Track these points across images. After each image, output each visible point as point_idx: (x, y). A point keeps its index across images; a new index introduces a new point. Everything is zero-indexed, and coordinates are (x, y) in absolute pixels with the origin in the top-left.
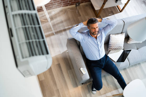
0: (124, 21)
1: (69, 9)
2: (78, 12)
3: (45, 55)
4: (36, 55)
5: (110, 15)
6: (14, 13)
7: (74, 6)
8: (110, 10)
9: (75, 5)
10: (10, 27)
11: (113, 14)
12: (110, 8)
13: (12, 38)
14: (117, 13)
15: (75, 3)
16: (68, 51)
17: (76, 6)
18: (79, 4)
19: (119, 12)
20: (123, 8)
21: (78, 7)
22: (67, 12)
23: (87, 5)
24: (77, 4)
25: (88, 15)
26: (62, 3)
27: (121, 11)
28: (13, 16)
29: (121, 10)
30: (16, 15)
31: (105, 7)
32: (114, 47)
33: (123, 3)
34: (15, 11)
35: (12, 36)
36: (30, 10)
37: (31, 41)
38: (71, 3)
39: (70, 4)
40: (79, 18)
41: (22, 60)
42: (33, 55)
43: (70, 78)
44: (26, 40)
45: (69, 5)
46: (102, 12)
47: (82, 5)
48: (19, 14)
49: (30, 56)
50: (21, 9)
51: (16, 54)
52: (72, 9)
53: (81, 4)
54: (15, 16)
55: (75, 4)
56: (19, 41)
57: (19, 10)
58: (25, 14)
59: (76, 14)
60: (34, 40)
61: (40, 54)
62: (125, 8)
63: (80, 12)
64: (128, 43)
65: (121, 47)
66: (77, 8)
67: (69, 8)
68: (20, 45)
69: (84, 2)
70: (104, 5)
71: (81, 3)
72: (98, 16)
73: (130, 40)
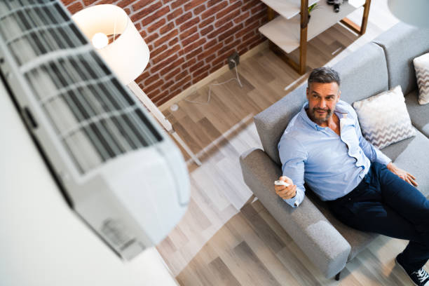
0: (380, 45)
1: (216, 82)
2: (243, 80)
3: (152, 144)
4: (122, 151)
5: (333, 54)
6: (27, 67)
7: (225, 69)
8: (329, 42)
9: (227, 65)
10: (22, 104)
11: (344, 48)
12: (324, 34)
13: (37, 132)
14: (351, 42)
15: (224, 61)
16: (256, 199)
17: (232, 66)
18: (237, 59)
19: (357, 35)
20: (365, 20)
21: (236, 68)
22: (212, 92)
23: (259, 55)
24: (233, 61)
25: (273, 78)
26: (188, 71)
27: (361, 33)
28: (26, 75)
29: (359, 30)
30: (34, 71)
31: (310, 37)
32: (386, 134)
33: (356, 7)
34: (27, 60)
35: (35, 125)
36: (72, 46)
37: (95, 119)
38: (214, 64)
39: (211, 69)
40: (251, 94)
41: (80, 180)
42: (112, 155)
43: (289, 273)
44: (79, 120)
45: (211, 72)
46: (309, 54)
47: (248, 59)
48: (44, 68)
49: (104, 160)
50: (43, 51)
51: (58, 169)
52: (222, 79)
53: (243, 58)
54: (31, 77)
55: (226, 63)
56: (58, 131)
57: (37, 55)
58: (61, 61)
59: (239, 86)
60: (106, 116)
61: (134, 147)
62: (370, 19)
63: (247, 78)
64: (422, 102)
65: (404, 130)
66: (235, 72)
67: (213, 81)
68: (64, 141)
69: (248, 46)
70: (306, 31)
71: (241, 53)
72: (302, 70)
73: (422, 91)
